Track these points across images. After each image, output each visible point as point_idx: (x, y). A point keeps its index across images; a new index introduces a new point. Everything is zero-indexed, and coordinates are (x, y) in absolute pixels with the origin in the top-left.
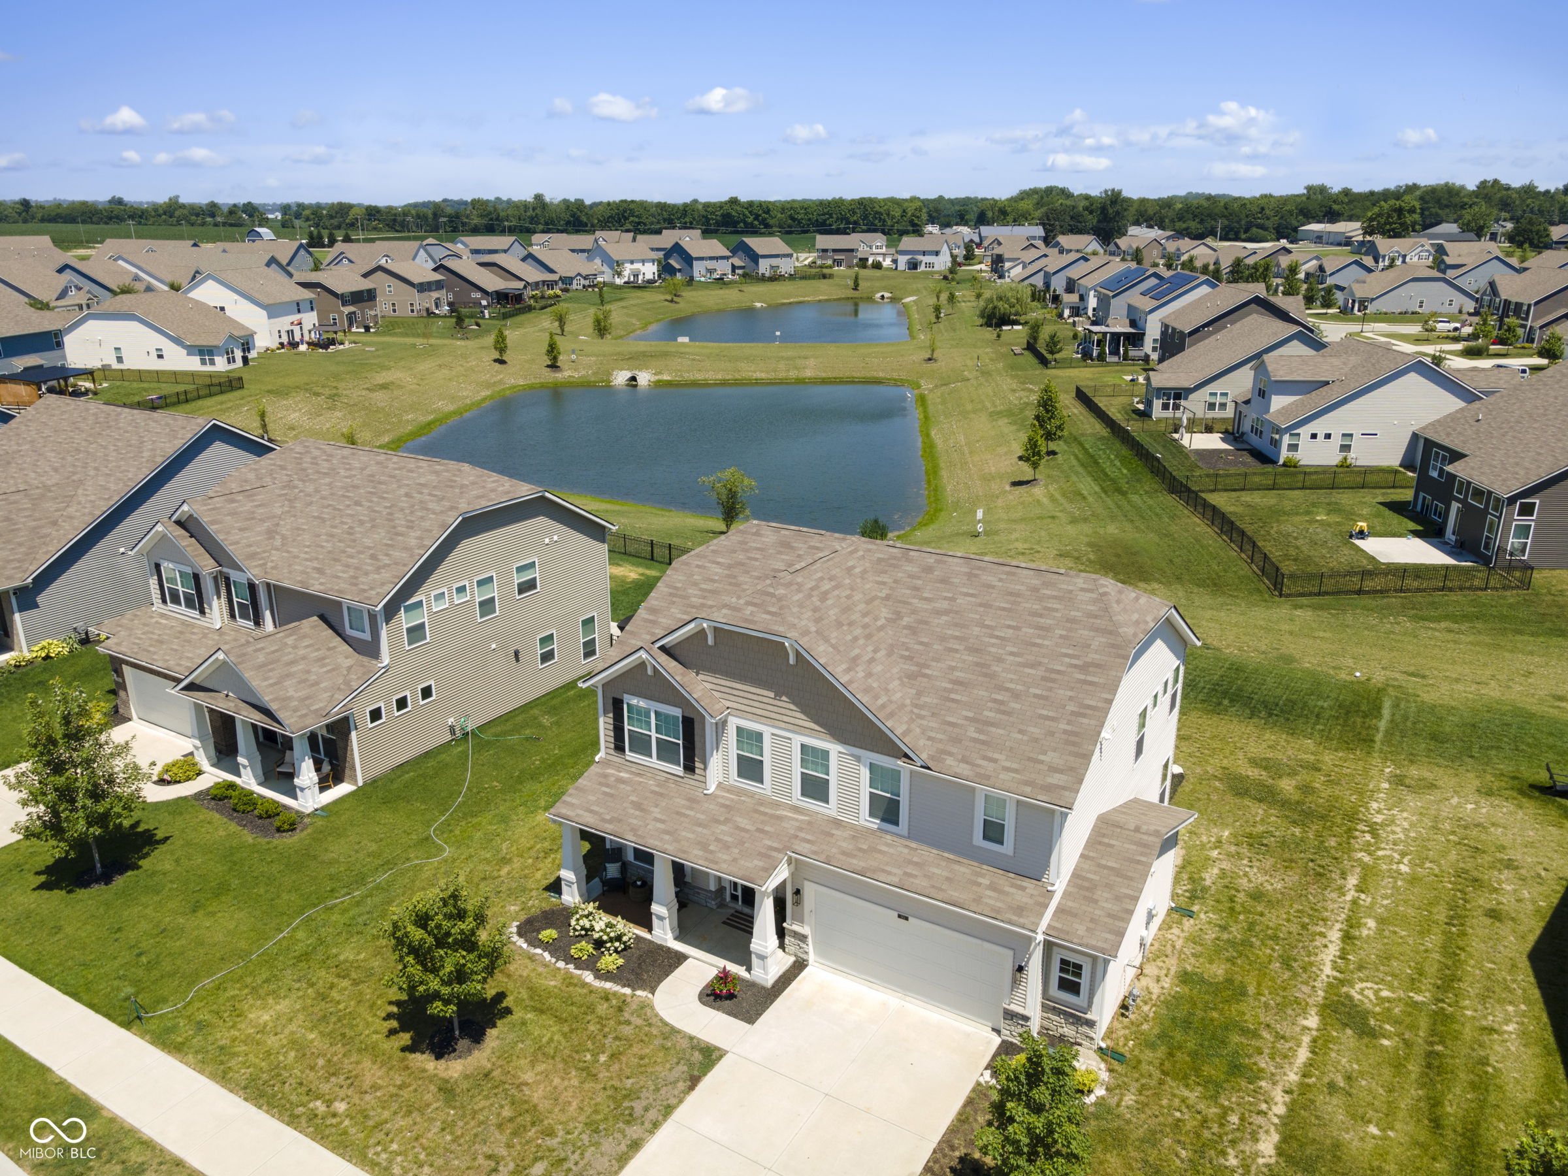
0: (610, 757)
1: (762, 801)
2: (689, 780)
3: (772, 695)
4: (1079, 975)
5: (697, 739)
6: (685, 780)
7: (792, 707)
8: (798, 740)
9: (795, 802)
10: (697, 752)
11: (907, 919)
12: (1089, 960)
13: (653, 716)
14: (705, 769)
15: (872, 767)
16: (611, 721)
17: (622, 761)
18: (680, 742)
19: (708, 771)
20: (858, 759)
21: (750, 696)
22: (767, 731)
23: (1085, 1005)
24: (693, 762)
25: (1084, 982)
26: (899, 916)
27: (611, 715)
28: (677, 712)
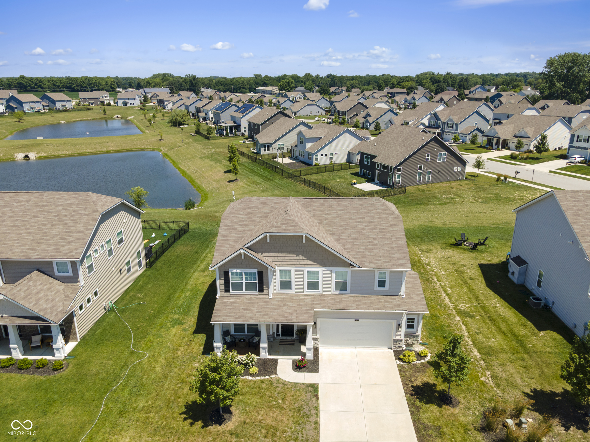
0: (222, 295)
1: (292, 296)
2: (261, 295)
3: (295, 256)
4: (414, 322)
5: (264, 279)
6: (259, 296)
7: (304, 258)
8: (306, 269)
9: (305, 292)
10: (264, 283)
11: (358, 320)
12: (417, 316)
13: (243, 274)
14: (268, 290)
15: (337, 273)
16: (223, 281)
17: (229, 296)
18: (257, 282)
19: (269, 290)
20: (331, 271)
21: (285, 258)
22: (293, 269)
23: (416, 331)
24: (263, 288)
25: (415, 324)
26: (355, 320)
27: (223, 278)
28: (256, 270)
